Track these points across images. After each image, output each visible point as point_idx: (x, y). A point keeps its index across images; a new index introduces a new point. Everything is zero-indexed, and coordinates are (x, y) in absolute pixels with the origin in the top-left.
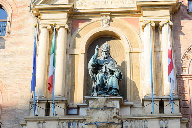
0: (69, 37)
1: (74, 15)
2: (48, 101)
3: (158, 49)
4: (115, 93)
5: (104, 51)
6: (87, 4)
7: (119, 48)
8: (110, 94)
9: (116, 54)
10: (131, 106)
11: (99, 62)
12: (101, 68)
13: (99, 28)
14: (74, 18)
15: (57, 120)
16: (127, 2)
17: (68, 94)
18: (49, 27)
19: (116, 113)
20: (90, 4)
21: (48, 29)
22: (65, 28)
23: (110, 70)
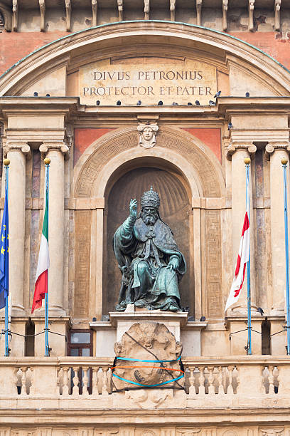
0: (69, 168)
1: (79, 117)
2: (30, 318)
3: (262, 203)
4: (172, 308)
5: (148, 208)
6: (107, 92)
7: (176, 193)
8: (162, 308)
9: (170, 208)
10: (203, 329)
11: (136, 234)
12: (140, 246)
13: (134, 151)
14: (77, 123)
15: (56, 366)
16: (196, 91)
17: (70, 299)
18: (27, 149)
19: (177, 354)
20: (113, 92)
21: (24, 153)
22: (61, 151)
23: (160, 252)
